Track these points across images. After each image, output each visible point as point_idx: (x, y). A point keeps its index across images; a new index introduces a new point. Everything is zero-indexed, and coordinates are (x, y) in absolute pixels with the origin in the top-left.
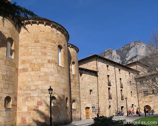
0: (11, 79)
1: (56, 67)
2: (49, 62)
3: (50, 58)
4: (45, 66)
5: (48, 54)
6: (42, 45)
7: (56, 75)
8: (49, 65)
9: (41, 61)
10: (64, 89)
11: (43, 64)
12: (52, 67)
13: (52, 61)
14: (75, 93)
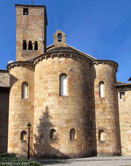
0: (25, 116)
1: (57, 99)
2: (49, 95)
3: (50, 91)
4: (46, 100)
5: (49, 87)
6: (44, 80)
7: (57, 107)
8: (50, 99)
9: (44, 96)
10: (67, 120)
11: (45, 99)
12: (53, 100)
13: (52, 93)
14: (104, 121)
